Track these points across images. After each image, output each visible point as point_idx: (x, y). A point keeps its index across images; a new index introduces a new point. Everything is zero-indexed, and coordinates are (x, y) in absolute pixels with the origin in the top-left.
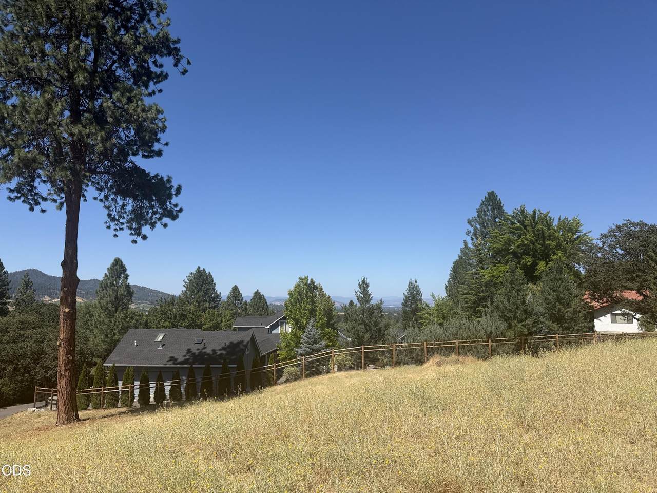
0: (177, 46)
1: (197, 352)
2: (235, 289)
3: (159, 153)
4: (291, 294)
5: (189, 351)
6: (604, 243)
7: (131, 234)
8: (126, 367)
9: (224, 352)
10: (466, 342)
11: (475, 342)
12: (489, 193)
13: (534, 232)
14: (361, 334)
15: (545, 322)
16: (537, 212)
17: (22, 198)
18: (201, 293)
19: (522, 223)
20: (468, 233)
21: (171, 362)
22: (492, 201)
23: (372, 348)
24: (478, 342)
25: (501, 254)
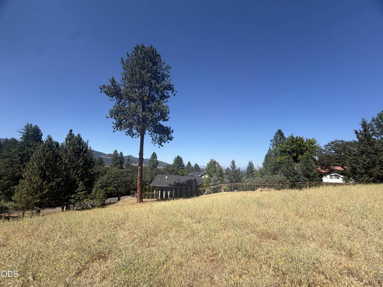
0: (173, 87)
1: (177, 183)
2: (189, 163)
3: (167, 120)
4: (208, 165)
5: (175, 182)
6: (326, 148)
7: (159, 145)
8: (156, 186)
9: (186, 183)
10: (271, 184)
12: (278, 130)
13: (297, 144)
14: (232, 179)
15: (302, 178)
16: (298, 137)
17: (129, 135)
18: (179, 164)
19: (292, 141)
20: (271, 145)
21: (170, 185)
22: (280, 133)
23: (236, 184)
24: (276, 183)
25: (283, 152)
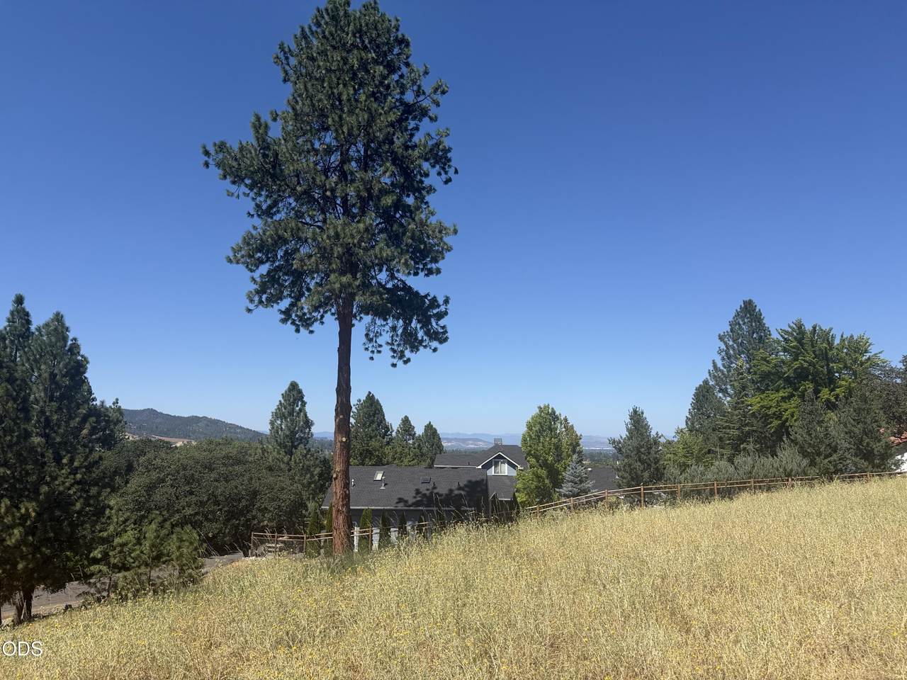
1: (428, 492)
2: (406, 421)
5: (418, 492)
7: (393, 357)
10: (762, 482)
11: (773, 481)
12: (745, 302)
13: (814, 352)
16: (817, 328)
19: (799, 340)
20: (720, 352)
21: (402, 504)
24: (777, 481)
25: (767, 380)
